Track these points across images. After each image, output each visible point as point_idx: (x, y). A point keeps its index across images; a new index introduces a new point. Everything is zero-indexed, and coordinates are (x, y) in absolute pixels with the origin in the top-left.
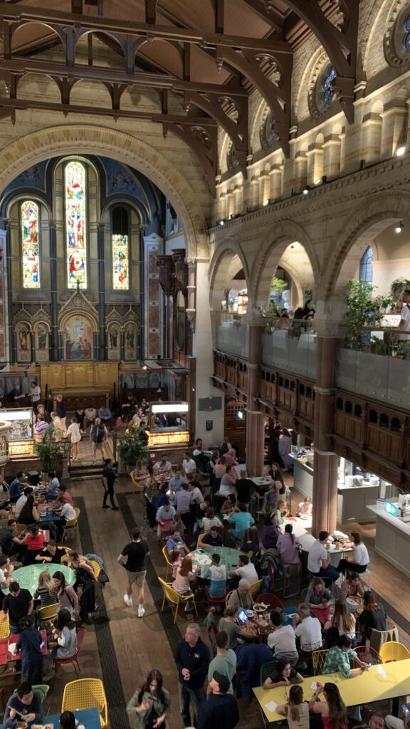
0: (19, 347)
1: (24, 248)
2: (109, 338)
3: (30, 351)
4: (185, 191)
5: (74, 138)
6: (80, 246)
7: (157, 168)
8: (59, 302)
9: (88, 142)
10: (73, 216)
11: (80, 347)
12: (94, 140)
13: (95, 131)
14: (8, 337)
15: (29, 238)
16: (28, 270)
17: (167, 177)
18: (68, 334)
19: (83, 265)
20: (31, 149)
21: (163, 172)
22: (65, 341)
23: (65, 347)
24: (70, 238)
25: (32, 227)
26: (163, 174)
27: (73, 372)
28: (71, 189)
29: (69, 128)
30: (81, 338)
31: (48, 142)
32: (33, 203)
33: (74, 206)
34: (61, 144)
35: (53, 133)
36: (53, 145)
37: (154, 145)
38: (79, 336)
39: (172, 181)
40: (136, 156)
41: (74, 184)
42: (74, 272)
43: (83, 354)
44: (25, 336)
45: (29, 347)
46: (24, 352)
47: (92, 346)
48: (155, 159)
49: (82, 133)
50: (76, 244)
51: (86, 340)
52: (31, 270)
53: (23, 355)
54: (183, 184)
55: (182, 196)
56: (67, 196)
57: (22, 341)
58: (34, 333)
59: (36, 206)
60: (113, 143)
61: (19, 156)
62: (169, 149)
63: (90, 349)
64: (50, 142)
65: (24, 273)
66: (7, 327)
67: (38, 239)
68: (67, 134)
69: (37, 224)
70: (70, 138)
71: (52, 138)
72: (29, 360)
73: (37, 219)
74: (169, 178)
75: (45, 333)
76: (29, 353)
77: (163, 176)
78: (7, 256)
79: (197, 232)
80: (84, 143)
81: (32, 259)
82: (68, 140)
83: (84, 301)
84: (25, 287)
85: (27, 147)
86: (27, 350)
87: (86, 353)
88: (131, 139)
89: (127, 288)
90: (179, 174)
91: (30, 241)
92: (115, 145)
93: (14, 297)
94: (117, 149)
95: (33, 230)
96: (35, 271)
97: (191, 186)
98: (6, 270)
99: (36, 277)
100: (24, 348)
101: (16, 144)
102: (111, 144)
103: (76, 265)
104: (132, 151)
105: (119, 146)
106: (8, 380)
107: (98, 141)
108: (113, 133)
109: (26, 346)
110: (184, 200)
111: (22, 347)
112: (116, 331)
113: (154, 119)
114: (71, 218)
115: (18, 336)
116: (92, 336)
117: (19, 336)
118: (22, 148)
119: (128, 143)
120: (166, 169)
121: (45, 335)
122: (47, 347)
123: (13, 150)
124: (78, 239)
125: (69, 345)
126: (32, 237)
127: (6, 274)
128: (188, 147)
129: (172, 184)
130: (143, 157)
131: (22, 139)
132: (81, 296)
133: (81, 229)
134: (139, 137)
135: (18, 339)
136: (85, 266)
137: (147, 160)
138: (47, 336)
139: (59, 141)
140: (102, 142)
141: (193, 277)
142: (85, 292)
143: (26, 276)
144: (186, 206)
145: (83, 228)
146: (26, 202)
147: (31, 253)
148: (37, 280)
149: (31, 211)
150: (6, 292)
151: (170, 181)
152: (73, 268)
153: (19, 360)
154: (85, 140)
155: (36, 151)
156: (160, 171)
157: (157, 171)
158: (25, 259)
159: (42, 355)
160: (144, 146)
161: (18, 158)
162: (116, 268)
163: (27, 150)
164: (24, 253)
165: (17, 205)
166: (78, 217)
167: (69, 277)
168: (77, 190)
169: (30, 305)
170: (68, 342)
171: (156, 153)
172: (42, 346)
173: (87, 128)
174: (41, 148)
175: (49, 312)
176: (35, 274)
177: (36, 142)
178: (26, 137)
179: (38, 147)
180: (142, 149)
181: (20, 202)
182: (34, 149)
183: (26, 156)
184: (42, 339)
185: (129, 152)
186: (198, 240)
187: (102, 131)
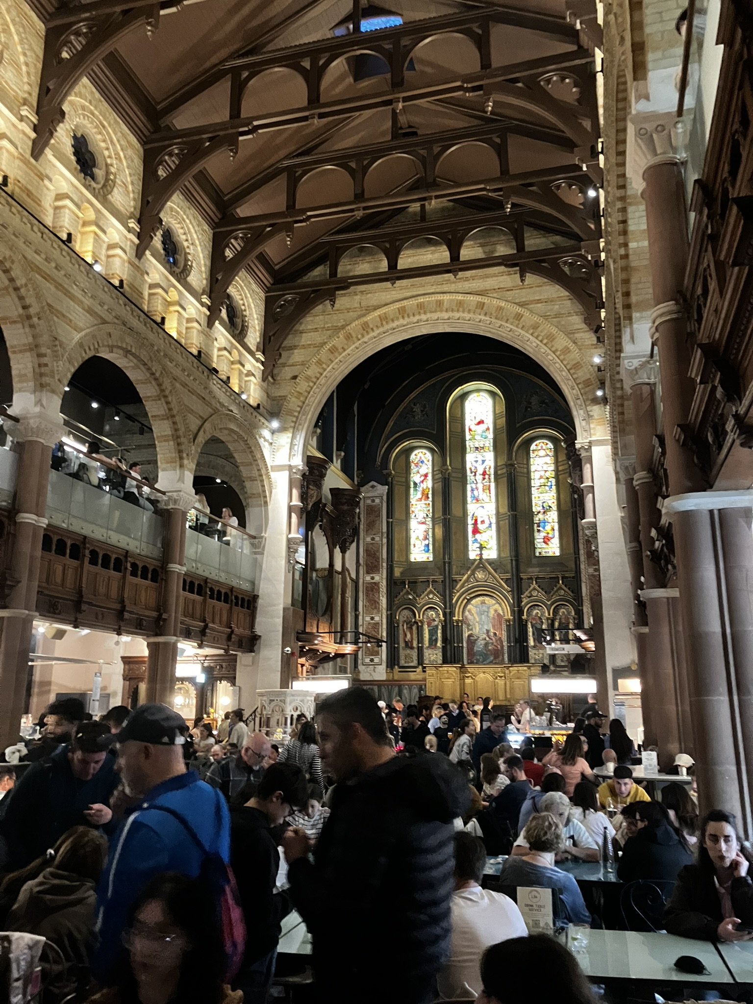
0: (402, 644)
1: (412, 509)
2: (530, 630)
3: (416, 650)
4: (566, 350)
5: (411, 314)
6: (487, 499)
7: (522, 328)
8: (455, 577)
9: (429, 315)
10: (476, 461)
11: (486, 645)
12: (436, 311)
13: (437, 301)
14: (385, 626)
15: (419, 495)
16: (418, 538)
17: (537, 338)
18: (469, 625)
19: (491, 524)
20: (360, 336)
21: (531, 331)
22: (466, 635)
23: (465, 645)
24: (472, 490)
25: (422, 482)
26: (532, 334)
27: (475, 682)
28: (473, 428)
29: (405, 303)
30: (488, 631)
31: (379, 325)
32: (424, 451)
33: (477, 448)
34: (396, 323)
35: (385, 313)
36: (386, 327)
37: (517, 301)
38: (486, 627)
39: (545, 341)
40: (493, 320)
41: (478, 420)
42: (478, 536)
43: (491, 656)
44: (410, 628)
45: (415, 644)
46: (408, 651)
47: (505, 644)
48: (518, 317)
49: (420, 306)
50: (480, 498)
51: (495, 634)
52: (421, 537)
53: (407, 656)
54: (562, 341)
55: (562, 357)
56: (468, 437)
57: (406, 635)
58: (422, 622)
59: (429, 456)
60: (461, 309)
61: (346, 347)
62: (539, 301)
63: (502, 647)
64: (382, 324)
65: (413, 541)
66: (384, 612)
67: (430, 496)
68: (402, 312)
69: (430, 477)
70: (406, 315)
71: (384, 319)
72: (415, 663)
73: (430, 471)
74: (540, 338)
75: (436, 623)
76: (414, 654)
77: (531, 337)
78: (388, 517)
79: (588, 403)
80: (424, 317)
81: (423, 523)
82: (403, 317)
83: (490, 573)
84: (412, 560)
85: (354, 335)
86: (412, 648)
87: (497, 654)
88: (485, 300)
89: (558, 554)
90: (554, 330)
91: (421, 499)
92: (463, 312)
93: (397, 572)
94: (467, 316)
95: (424, 485)
96: (426, 538)
97: (575, 343)
98: (385, 535)
99: (428, 545)
100: (409, 645)
101: (341, 335)
102: (458, 311)
103: (480, 526)
104: (486, 314)
105: (469, 311)
106: (383, 690)
107: (441, 311)
108: (460, 297)
109: (412, 642)
110: (565, 362)
111: (406, 643)
112: (540, 618)
113: (506, 262)
114: (474, 464)
115: (401, 627)
116: (504, 627)
117: (403, 628)
118: (349, 337)
119: (481, 305)
120: (535, 327)
121: (437, 626)
122: (439, 644)
123: (338, 341)
124: (484, 490)
125: (472, 641)
126: (423, 494)
127: (385, 540)
128: (568, 294)
129: (545, 345)
130: (502, 319)
131: (349, 327)
132: (484, 568)
133: (487, 476)
134: (495, 295)
135: (401, 632)
136: (494, 526)
137: (507, 321)
138: (440, 627)
139: (393, 321)
140: (447, 311)
141: (589, 470)
142: (491, 562)
143: (414, 545)
144: (569, 370)
145: (489, 475)
146: (416, 452)
147: (421, 516)
148: (428, 551)
149: (422, 462)
150: (385, 565)
151: (541, 341)
152: (476, 531)
153: (402, 663)
154: (425, 313)
155: (366, 339)
156: (527, 332)
157: (523, 332)
158: (413, 524)
159: (433, 655)
160: (503, 304)
161: (344, 350)
162: (539, 526)
163: (355, 339)
164: (412, 516)
165: (404, 456)
166: (483, 461)
167: (470, 543)
168: (482, 427)
169: (416, 582)
170: (469, 636)
171: (520, 310)
172: (433, 642)
173: (427, 299)
174: (372, 334)
175: (441, 591)
176: (427, 542)
177: (366, 328)
178: (354, 325)
179: (368, 333)
180: (501, 309)
181: (409, 451)
182: (363, 336)
183: (353, 346)
184: (433, 632)
185: (482, 317)
186: (591, 413)
187: (446, 297)
